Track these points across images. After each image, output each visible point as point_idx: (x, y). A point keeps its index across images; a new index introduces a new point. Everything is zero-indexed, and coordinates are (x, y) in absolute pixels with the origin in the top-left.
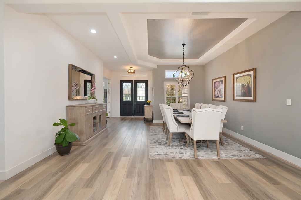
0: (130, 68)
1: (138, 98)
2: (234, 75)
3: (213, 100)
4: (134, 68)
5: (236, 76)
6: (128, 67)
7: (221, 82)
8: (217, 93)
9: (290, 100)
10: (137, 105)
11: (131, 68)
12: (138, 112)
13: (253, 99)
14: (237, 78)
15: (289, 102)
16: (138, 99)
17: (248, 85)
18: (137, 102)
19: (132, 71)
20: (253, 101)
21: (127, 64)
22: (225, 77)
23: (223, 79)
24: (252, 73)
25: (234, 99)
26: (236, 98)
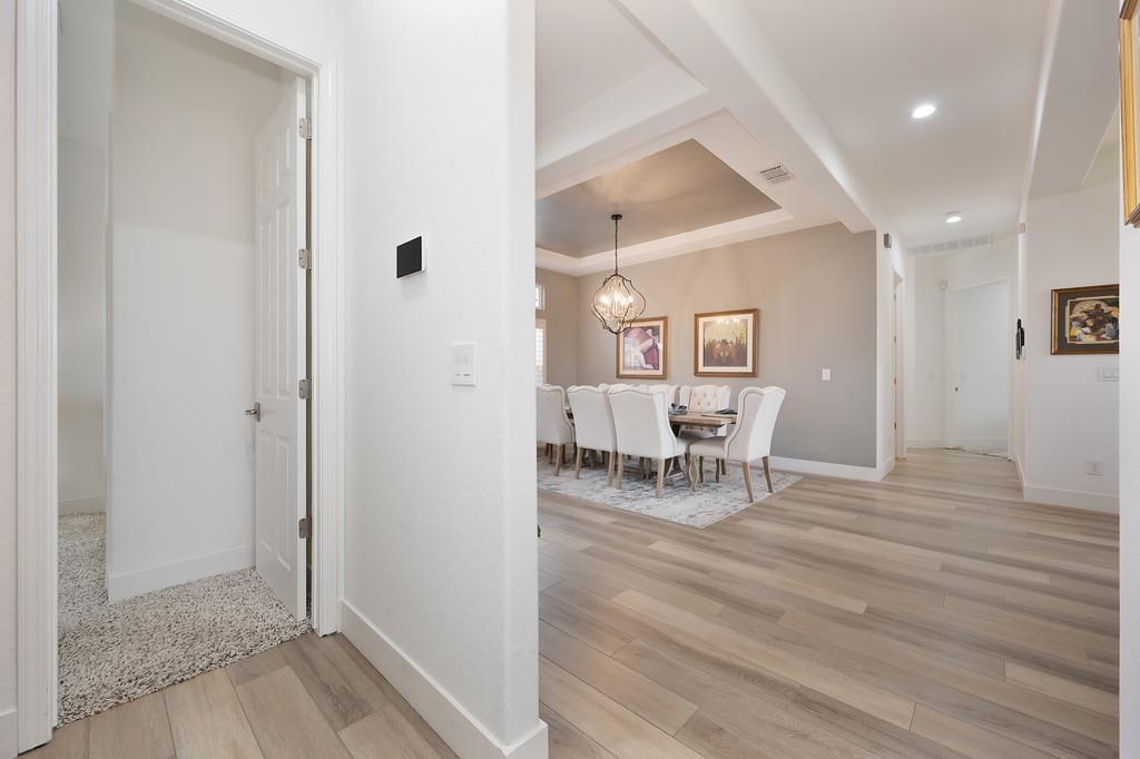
2: (697, 316)
3: (620, 376)
5: (702, 321)
9: (828, 371)
13: (753, 371)
14: (706, 325)
15: (826, 374)
17: (739, 342)
20: (753, 374)
22: (665, 319)
23: (661, 323)
24: (750, 317)
25: (697, 373)
26: (702, 369)
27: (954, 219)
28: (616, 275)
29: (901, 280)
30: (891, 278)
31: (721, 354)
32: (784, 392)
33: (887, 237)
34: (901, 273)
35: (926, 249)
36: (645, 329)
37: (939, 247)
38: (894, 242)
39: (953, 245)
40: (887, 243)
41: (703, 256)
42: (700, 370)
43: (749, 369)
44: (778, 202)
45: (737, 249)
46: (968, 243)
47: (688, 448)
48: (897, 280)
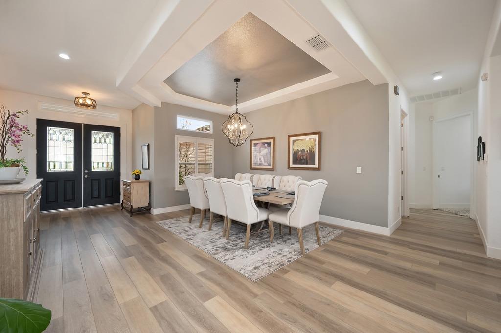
0: (83, 93)
1: (96, 164)
2: (289, 136)
3: (251, 169)
4: (94, 95)
5: (292, 139)
6: (77, 92)
7: (266, 145)
8: (260, 159)
9: (360, 168)
10: (92, 180)
11: (86, 94)
12: (96, 194)
13: (317, 167)
14: (294, 141)
15: (359, 170)
16: (96, 166)
17: (311, 151)
18: (90, 173)
19: (89, 102)
20: (318, 169)
21: (79, 83)
22: (273, 138)
23: (271, 140)
24: (316, 137)
25: (289, 168)
26: (292, 165)
27: (438, 78)
28: (237, 113)
29: (406, 115)
30: (399, 113)
31: (302, 157)
32: (327, 183)
33: (396, 88)
34: (406, 110)
35: (421, 98)
36: (264, 143)
37: (429, 97)
38: (401, 91)
39: (437, 95)
40: (396, 92)
41: (292, 103)
42: (291, 166)
43: (316, 166)
44: (330, 70)
45: (311, 99)
46: (446, 94)
47: (268, 216)
48: (403, 115)
